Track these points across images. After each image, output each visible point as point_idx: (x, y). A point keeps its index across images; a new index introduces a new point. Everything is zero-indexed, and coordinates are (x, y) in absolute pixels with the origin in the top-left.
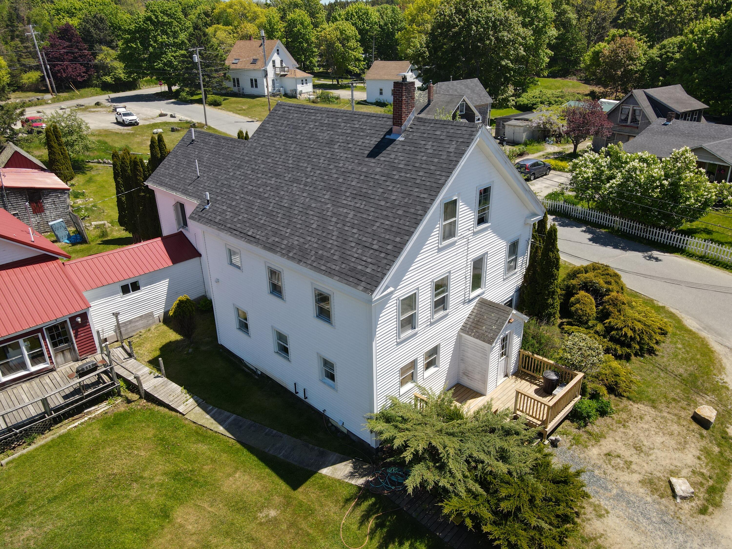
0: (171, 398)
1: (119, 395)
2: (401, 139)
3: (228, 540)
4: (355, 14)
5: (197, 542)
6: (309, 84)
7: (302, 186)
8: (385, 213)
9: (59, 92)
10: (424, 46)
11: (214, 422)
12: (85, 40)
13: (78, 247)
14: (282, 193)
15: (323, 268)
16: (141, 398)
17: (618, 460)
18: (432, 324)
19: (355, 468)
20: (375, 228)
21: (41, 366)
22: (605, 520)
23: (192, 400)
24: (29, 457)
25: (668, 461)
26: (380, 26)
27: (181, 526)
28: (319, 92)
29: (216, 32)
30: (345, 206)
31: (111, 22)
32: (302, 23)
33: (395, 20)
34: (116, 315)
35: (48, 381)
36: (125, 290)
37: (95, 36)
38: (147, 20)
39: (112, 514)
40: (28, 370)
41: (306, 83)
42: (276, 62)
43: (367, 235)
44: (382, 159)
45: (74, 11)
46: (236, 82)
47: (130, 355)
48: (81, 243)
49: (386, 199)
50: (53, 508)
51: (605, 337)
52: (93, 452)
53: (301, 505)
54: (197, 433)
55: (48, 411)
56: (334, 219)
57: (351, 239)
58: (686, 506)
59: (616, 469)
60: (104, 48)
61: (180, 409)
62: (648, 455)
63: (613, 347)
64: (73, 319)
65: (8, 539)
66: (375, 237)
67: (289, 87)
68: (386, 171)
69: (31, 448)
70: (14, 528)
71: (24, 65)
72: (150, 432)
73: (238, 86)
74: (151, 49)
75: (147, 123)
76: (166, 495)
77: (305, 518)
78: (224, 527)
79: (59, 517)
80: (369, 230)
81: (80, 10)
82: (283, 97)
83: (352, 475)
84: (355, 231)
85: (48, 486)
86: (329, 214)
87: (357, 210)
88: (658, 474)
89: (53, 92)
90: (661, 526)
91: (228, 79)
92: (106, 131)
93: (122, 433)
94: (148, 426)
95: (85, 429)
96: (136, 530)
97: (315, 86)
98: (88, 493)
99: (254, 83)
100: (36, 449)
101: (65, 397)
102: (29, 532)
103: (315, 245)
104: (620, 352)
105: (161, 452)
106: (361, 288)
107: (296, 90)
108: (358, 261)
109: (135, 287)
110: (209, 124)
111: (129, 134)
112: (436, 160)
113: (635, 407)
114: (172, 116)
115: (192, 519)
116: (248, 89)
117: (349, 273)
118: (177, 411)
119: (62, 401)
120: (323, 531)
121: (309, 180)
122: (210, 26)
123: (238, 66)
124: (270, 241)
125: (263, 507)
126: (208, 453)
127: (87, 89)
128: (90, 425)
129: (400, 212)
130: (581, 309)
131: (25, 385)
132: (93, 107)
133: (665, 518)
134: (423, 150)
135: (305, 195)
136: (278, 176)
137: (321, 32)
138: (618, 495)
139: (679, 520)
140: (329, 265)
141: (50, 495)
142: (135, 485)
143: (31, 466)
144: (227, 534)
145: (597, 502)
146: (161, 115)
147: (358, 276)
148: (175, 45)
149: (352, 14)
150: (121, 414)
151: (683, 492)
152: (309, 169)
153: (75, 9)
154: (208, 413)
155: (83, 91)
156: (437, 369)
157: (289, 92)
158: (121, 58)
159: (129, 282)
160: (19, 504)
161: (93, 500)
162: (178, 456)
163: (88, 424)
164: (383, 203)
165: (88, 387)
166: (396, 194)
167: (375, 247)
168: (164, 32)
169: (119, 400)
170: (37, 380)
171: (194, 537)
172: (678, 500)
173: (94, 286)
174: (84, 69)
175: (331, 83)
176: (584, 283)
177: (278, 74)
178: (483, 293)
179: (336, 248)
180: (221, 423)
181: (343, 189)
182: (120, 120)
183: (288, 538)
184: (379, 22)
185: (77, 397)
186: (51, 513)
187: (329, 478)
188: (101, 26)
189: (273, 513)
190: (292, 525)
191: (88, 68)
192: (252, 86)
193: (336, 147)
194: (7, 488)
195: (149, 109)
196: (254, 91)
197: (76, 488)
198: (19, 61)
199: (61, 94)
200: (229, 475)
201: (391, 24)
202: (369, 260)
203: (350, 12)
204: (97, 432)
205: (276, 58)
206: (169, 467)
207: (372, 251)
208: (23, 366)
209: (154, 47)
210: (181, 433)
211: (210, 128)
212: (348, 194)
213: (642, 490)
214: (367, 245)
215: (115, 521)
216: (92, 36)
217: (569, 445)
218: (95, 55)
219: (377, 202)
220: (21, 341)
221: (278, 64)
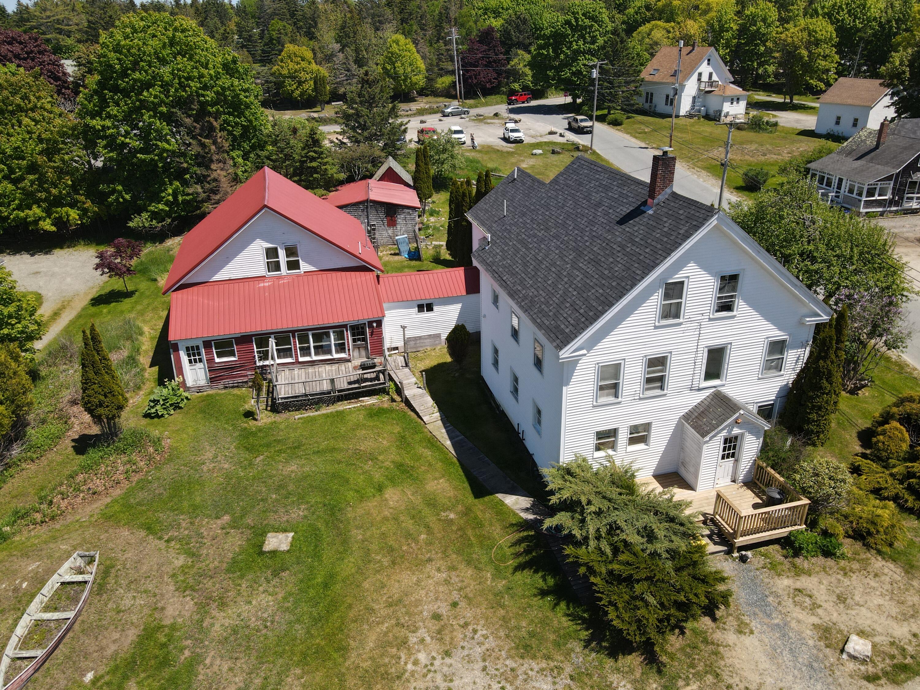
0: (422, 408)
1: (388, 394)
2: (651, 212)
3: (411, 521)
4: (844, 7)
5: (391, 514)
6: (741, 102)
7: (559, 243)
8: (604, 282)
9: (466, 98)
10: (907, 63)
11: (447, 437)
12: (503, 43)
13: (414, 263)
14: (543, 246)
15: (539, 321)
16: (402, 401)
17: (807, 599)
18: (640, 399)
19: (533, 505)
20: (589, 294)
21: (342, 355)
22: (743, 637)
23: (438, 414)
24: (313, 419)
25: (868, 622)
26: (881, 25)
27: (386, 500)
28: (753, 113)
29: (651, 30)
30: (579, 269)
31: (534, 23)
32: (764, 20)
33: (904, 16)
34: (404, 328)
35: (343, 368)
36: (421, 308)
37: (514, 38)
38: (565, 24)
39: (348, 476)
40: (332, 355)
41: (738, 103)
42: (703, 75)
43: (581, 299)
44: (627, 229)
45: (500, 10)
46: (650, 97)
47: (407, 365)
48: (416, 260)
49: (610, 269)
50: (314, 458)
51: (901, 483)
52: (354, 429)
53: (476, 518)
54: (429, 440)
55: (333, 390)
56: (566, 279)
57: (569, 300)
58: (851, 666)
59: (796, 605)
60: (520, 52)
61: (425, 419)
62: (848, 607)
63: (906, 496)
64: (370, 323)
65: (280, 467)
66: (586, 303)
67: (713, 106)
68: (624, 243)
69: (316, 413)
70: (287, 462)
71: (442, 69)
72: (397, 429)
73: (651, 102)
74: (562, 56)
75: (533, 141)
76: (387, 476)
77: (474, 528)
78: (413, 512)
79: (315, 465)
80: (585, 295)
81: (507, 9)
82: (702, 119)
83: (527, 510)
84: (575, 293)
85: (317, 442)
86: (565, 273)
87: (586, 274)
88: (842, 627)
89: (461, 98)
90: (804, 669)
91: (638, 94)
92: (489, 147)
93: (378, 423)
94: (398, 424)
95: (355, 412)
96: (357, 491)
97: (752, 105)
98: (339, 456)
99: (670, 101)
100: (319, 415)
101: (350, 383)
102: (294, 468)
103: (543, 300)
104: (909, 504)
105: (397, 446)
106: (555, 344)
107: (720, 111)
108: (564, 321)
109: (430, 308)
110: (593, 147)
111: (508, 153)
112: (665, 239)
113: (878, 563)
114: (561, 135)
115: (396, 498)
116: (661, 106)
117: (553, 329)
118: (422, 420)
119: (345, 386)
120: (481, 542)
121: (566, 238)
122: (649, 22)
123: (656, 79)
124: (514, 288)
125: (447, 509)
126: (430, 458)
127: (493, 97)
128: (359, 410)
129: (614, 284)
130: (883, 443)
131: (328, 367)
132: (491, 118)
133: (815, 665)
134: (661, 227)
135: (557, 252)
136: (547, 229)
137: (781, 33)
138: (778, 625)
139: (831, 673)
140: (543, 319)
141: (316, 449)
142: (370, 462)
143: (312, 425)
144: (413, 517)
145: (748, 621)
146: (551, 133)
147: (558, 334)
148: (590, 52)
149: (840, 7)
150: (383, 409)
151: (855, 650)
152: (571, 228)
153: (503, 8)
154: (445, 428)
155: (490, 98)
156: (646, 447)
157: (711, 112)
158: (531, 65)
159: (425, 302)
160: (295, 448)
161: (340, 462)
162: (408, 453)
163: (358, 409)
164: (606, 272)
165: (366, 380)
166: (620, 266)
167: (582, 311)
168: (583, 37)
169: (386, 398)
170: (337, 365)
171: (391, 510)
172: (845, 656)
173: (396, 300)
174: (495, 75)
175: (782, 100)
176: (908, 414)
177: (702, 90)
178: (723, 385)
179: (555, 305)
180: (451, 438)
181: (585, 253)
182: (507, 136)
183: (453, 536)
184: (880, 18)
185: (356, 385)
186: (312, 460)
187: (508, 507)
188: (522, 27)
189: (452, 516)
190: (460, 529)
191: (499, 73)
192: (666, 104)
193: (600, 210)
194: (293, 435)
195: (542, 124)
196: (667, 109)
197: (333, 450)
198: (438, 65)
199: (468, 101)
200: (436, 479)
201: (897, 21)
202: (572, 322)
203: (838, 4)
204: (361, 417)
205: (705, 69)
206: (398, 459)
207: (577, 314)
208: (329, 352)
209: (566, 54)
210: (418, 437)
211: (594, 153)
212: (586, 258)
213: (809, 632)
214: (577, 307)
215: (347, 481)
216: (511, 39)
217: (760, 566)
218: (509, 60)
219: (603, 270)
220: (331, 331)
221: (705, 78)
